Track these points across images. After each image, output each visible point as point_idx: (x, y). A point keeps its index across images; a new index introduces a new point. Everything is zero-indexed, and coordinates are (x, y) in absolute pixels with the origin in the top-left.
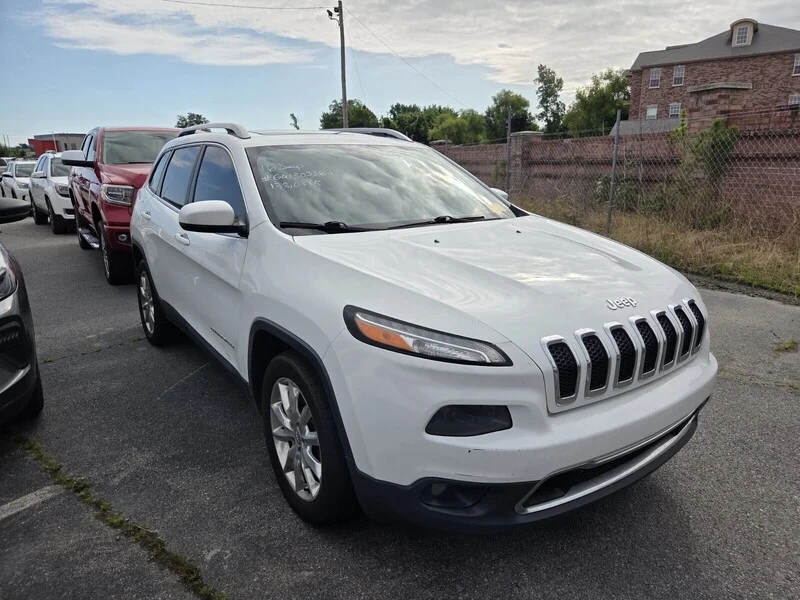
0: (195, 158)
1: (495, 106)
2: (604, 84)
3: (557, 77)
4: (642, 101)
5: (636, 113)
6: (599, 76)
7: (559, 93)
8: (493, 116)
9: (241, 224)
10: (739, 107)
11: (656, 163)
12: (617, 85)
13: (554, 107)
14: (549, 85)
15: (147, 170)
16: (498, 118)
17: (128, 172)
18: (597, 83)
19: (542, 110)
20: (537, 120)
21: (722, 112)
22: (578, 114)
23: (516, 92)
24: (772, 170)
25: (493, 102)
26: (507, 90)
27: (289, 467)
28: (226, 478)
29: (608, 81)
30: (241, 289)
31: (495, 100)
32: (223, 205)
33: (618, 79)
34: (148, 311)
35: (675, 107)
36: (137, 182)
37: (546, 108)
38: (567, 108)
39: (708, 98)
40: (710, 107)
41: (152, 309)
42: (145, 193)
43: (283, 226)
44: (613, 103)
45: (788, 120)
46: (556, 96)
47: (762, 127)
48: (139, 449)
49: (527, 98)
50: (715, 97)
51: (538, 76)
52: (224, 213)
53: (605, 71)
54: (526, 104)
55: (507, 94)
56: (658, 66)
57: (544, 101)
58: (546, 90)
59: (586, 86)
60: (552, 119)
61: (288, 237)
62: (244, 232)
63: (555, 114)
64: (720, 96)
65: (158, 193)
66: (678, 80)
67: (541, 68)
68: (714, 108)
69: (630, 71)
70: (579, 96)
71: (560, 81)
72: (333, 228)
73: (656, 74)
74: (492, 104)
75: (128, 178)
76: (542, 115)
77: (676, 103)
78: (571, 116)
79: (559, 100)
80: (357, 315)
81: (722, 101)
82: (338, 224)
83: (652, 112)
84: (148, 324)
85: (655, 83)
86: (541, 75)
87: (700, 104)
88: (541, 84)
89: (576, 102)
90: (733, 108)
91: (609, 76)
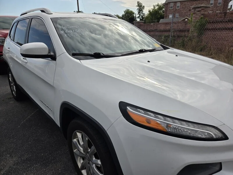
0: (26, 25)
1: (124, 14)
2: (157, 8)
3: (143, 5)
4: (168, 13)
5: (166, 17)
6: (155, 5)
7: (143, 10)
8: (124, 17)
9: (52, 54)
10: (207, 13)
11: (181, 31)
12: (160, 8)
13: (142, 15)
14: (141, 8)
15: (8, 32)
16: (126, 18)
17: (3, 32)
18: (154, 7)
19: (138, 15)
20: (137, 18)
21: (202, 14)
22: (149, 17)
23: (131, 10)
24: (218, 33)
25: (124, 13)
26: (128, 9)
27: (83, 167)
28: (52, 170)
29: (157, 7)
30: (54, 86)
31: (125, 12)
32: (42, 45)
33: (160, 6)
34: (13, 87)
35: (177, 15)
36: (5, 36)
37: (140, 15)
38: (146, 15)
39: (198, 10)
40: (198, 13)
41: (15, 87)
42: (8, 40)
43: (74, 55)
44: (159, 14)
45: (223, 17)
46: (143, 11)
47: (214, 19)
48: (10, 156)
49: (134, 12)
50: (200, 9)
51: (137, 5)
52: (43, 49)
53: (157, 4)
54: (134, 13)
55: (128, 10)
56: (173, 2)
57: (139, 13)
58: (140, 9)
59: (151, 8)
60: (141, 18)
61: (78, 61)
62: (54, 58)
63: (142, 17)
64: (202, 9)
65: (13, 39)
66: (178, 7)
67: (138, 2)
68: (200, 13)
69: (164, 3)
70: (149, 11)
71: (144, 7)
72: (97, 56)
73: (172, 5)
74: (123, 13)
75: (3, 35)
76: (139, 17)
77: (177, 14)
78: (147, 17)
79: (143, 12)
80: (128, 108)
81: (202, 11)
82: (99, 54)
83: (171, 16)
84: (13, 92)
85: (171, 7)
86: (138, 4)
87: (195, 12)
88: (138, 7)
89: (148, 13)
90: (205, 13)
91: (158, 5)
